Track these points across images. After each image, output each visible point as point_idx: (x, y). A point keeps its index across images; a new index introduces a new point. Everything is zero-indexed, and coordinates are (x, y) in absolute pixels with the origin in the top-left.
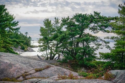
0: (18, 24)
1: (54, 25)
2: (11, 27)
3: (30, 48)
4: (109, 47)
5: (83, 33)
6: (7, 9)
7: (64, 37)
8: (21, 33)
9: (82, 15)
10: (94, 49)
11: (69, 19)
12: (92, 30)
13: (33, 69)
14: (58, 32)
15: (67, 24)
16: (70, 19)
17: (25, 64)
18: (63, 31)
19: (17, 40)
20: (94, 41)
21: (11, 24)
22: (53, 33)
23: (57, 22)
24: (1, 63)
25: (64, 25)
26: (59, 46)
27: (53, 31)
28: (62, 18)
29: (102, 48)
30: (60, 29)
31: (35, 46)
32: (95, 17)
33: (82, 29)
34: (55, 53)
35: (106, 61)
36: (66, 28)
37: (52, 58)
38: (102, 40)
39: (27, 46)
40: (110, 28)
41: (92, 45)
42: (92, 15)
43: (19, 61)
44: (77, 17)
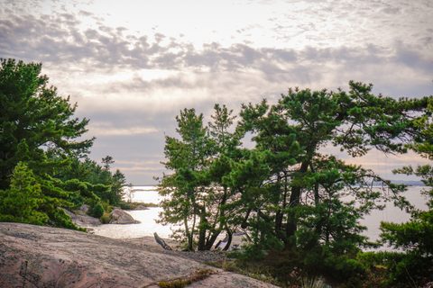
0: (86, 127)
1: (211, 129)
2: (63, 138)
3: (121, 210)
4: (407, 203)
5: (316, 157)
6: (48, 79)
7: (250, 169)
8: (87, 161)
9: (309, 94)
10: (354, 212)
11: (267, 107)
12: (345, 147)
13: (151, 281)
14: (228, 155)
15: (260, 125)
16: (270, 108)
17: (123, 265)
18: (245, 150)
19: (83, 184)
20: (354, 184)
21: (61, 128)
22: (209, 157)
23: (223, 119)
24: (43, 263)
25: (248, 128)
26: (229, 201)
27: (209, 151)
28: (244, 107)
29: (380, 208)
30: (235, 143)
31: (139, 204)
32: (355, 101)
33: (310, 143)
34: (218, 226)
35: (405, 252)
36: (257, 139)
37: (205, 245)
38: (379, 179)
39: (110, 204)
40: (407, 136)
41: (346, 196)
42: (343, 94)
43: (101, 256)
44: (293, 102)
